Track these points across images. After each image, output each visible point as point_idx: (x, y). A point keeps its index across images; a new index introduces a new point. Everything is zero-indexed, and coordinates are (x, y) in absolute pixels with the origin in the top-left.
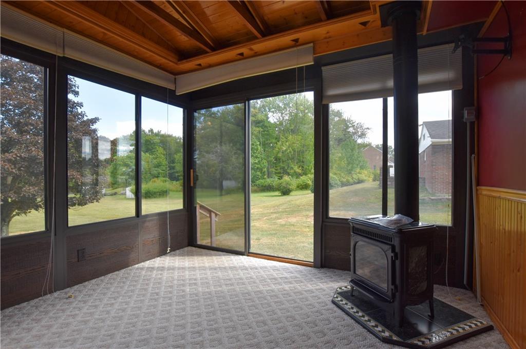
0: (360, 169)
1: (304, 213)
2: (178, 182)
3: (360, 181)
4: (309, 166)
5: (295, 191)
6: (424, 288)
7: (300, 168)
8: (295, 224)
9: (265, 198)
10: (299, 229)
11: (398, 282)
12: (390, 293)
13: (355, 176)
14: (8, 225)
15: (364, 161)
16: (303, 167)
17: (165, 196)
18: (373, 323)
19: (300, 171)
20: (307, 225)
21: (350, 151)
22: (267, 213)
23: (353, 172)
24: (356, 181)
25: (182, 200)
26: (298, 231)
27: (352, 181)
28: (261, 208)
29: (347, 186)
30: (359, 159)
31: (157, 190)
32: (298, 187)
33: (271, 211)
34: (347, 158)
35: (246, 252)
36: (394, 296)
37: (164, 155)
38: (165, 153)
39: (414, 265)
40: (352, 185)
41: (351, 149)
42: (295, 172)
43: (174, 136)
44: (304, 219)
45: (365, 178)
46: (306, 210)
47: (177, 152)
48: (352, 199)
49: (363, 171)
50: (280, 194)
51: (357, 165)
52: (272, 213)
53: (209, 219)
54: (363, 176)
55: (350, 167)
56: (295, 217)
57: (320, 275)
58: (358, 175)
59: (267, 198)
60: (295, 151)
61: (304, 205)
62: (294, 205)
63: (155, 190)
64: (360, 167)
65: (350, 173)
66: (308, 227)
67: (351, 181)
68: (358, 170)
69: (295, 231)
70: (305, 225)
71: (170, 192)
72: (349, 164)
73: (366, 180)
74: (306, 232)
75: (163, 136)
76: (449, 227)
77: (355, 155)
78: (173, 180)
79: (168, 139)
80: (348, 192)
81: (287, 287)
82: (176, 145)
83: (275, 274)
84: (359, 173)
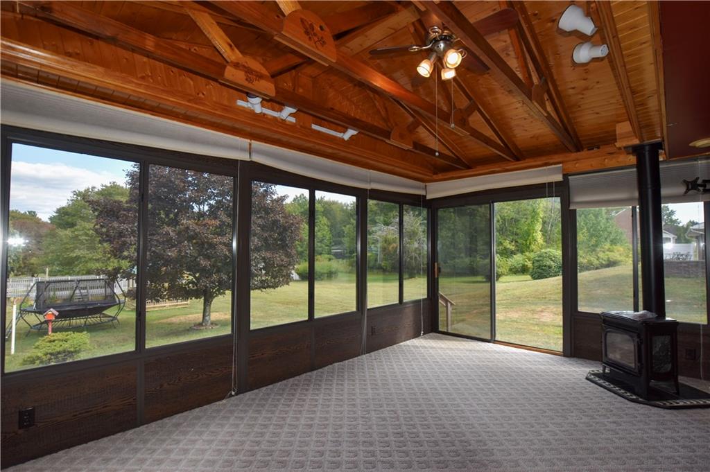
0: (611, 245)
1: (528, 307)
2: (345, 261)
3: (611, 264)
4: (526, 241)
5: (507, 275)
6: (669, 369)
7: (513, 244)
8: (518, 320)
9: (463, 284)
10: (525, 327)
11: (643, 361)
12: (637, 371)
13: (601, 255)
14: (210, 305)
15: (616, 232)
16: (516, 242)
17: (333, 278)
18: (622, 391)
19: (513, 248)
20: (535, 323)
21: (594, 218)
22: (476, 305)
23: (598, 249)
24: (604, 262)
25: (355, 285)
26: (525, 329)
27: (598, 262)
28: (466, 298)
29: (590, 270)
30: (609, 230)
31: (325, 271)
32: (511, 270)
33: (481, 302)
34: (587, 228)
35: (492, 340)
36: (640, 372)
37: (328, 226)
38: (329, 224)
39: (658, 350)
40: (597, 268)
41: (594, 215)
42: (505, 249)
43: (340, 202)
44: (530, 315)
45: (619, 258)
46: (530, 303)
47: (346, 222)
48: (599, 291)
49: (615, 247)
50: (484, 280)
51: (606, 239)
52: (482, 305)
53: (445, 309)
54: (615, 256)
55: (593, 242)
56: (517, 312)
57: (571, 362)
58: (608, 253)
59: (466, 284)
60: (504, 220)
61: (526, 297)
62: (512, 296)
63: (322, 271)
64: (611, 241)
65: (594, 250)
66: (537, 324)
67: (596, 262)
68: (607, 246)
69: (521, 329)
70: (531, 322)
71: (339, 274)
72: (591, 236)
73: (620, 261)
74: (535, 330)
75: (326, 203)
76: (703, 325)
77: (601, 224)
78: (339, 258)
79: (333, 207)
80: (592, 281)
81: (542, 367)
82: (342, 213)
83: (527, 358)
84: (609, 250)
